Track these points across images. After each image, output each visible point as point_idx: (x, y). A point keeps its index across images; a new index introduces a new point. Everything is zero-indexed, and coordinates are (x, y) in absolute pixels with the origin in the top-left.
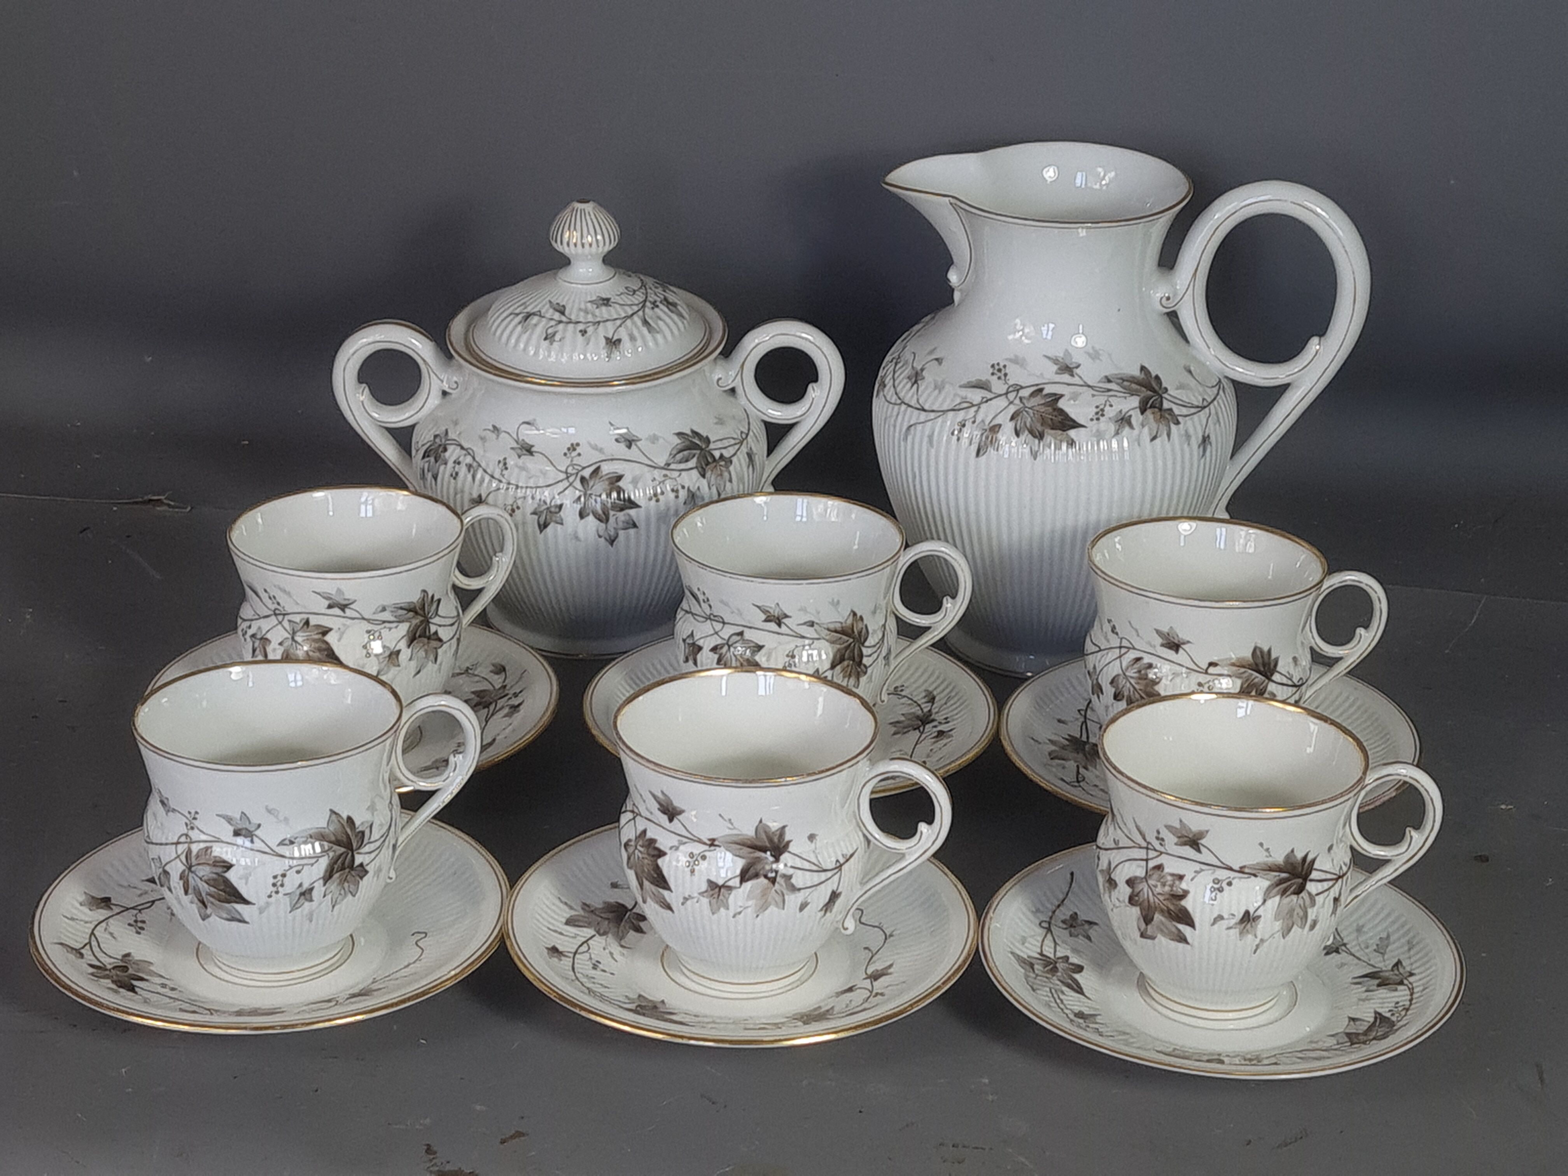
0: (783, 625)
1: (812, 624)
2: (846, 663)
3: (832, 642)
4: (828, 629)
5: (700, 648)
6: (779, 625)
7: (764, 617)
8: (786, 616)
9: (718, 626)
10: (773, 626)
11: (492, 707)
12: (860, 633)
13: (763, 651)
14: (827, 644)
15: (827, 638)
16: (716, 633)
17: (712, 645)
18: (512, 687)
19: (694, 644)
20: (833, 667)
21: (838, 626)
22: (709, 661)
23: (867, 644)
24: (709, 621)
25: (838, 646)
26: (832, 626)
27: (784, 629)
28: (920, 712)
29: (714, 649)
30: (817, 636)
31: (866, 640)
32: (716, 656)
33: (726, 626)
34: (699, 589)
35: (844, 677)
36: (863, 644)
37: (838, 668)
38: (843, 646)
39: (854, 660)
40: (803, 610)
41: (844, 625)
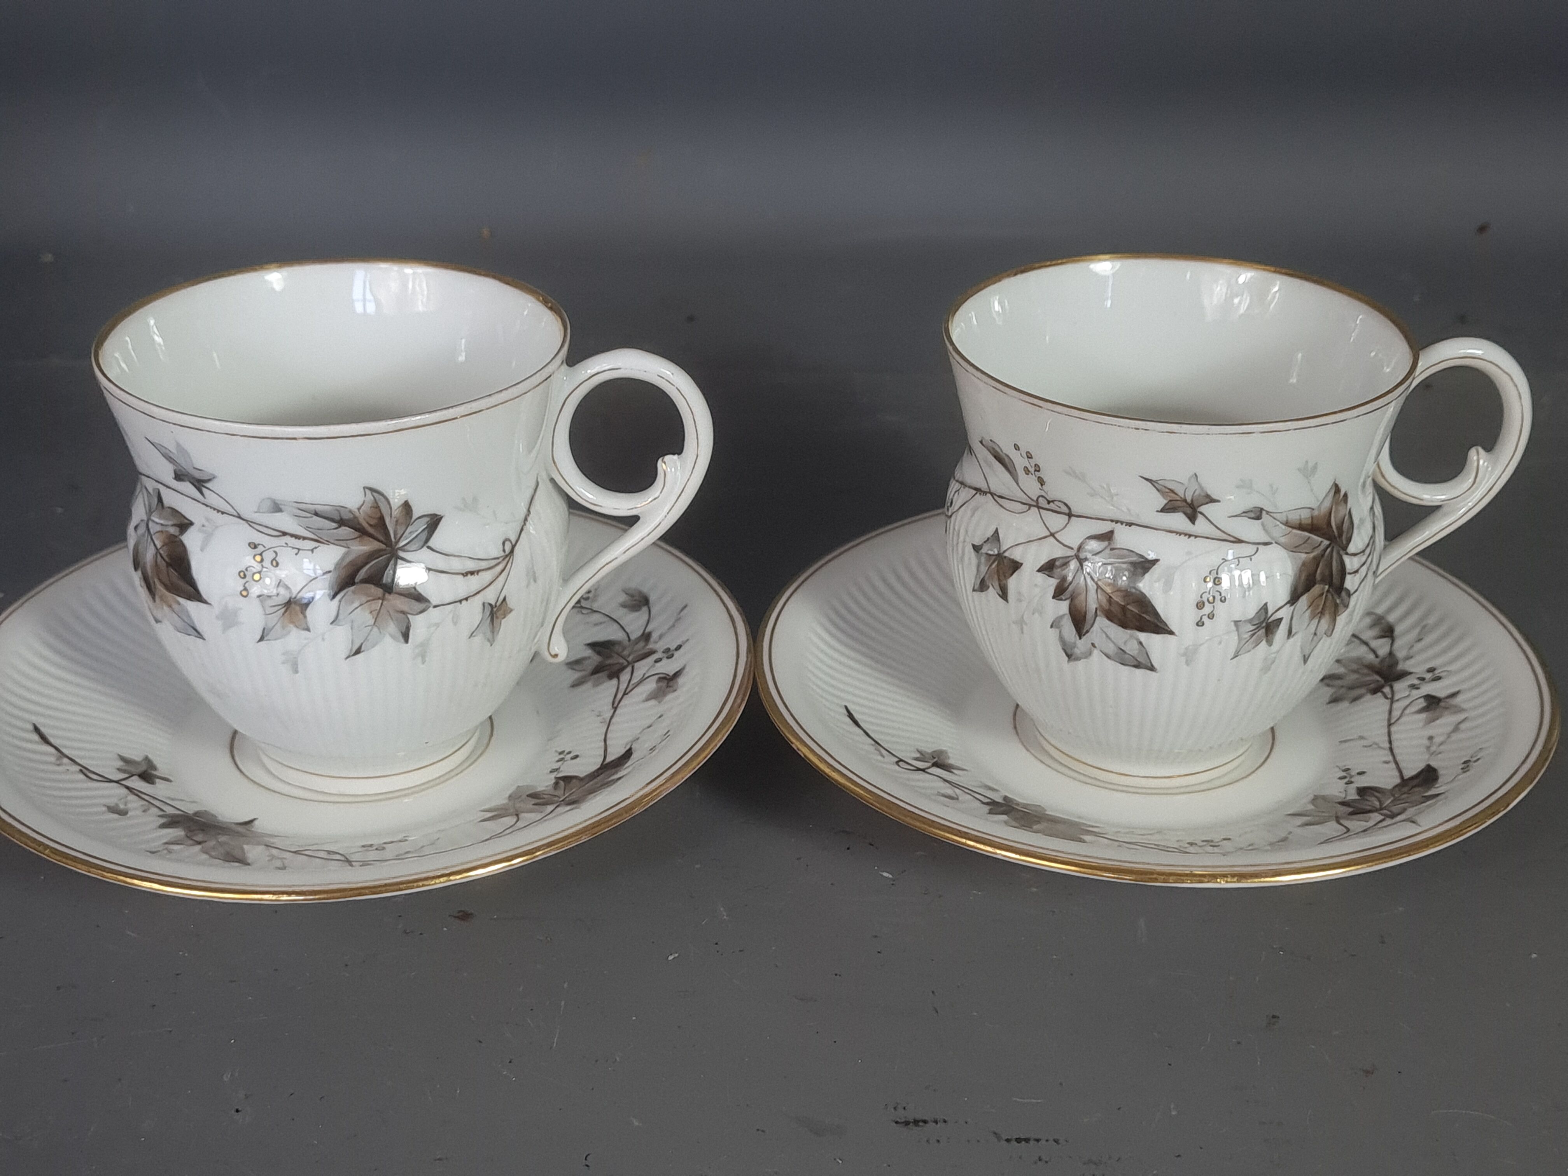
0: (1200, 519)
1: (1257, 514)
2: (1316, 589)
3: (1293, 549)
4: (1287, 524)
5: (1016, 566)
6: (1192, 519)
7: (1162, 502)
8: (1211, 500)
9: (1056, 521)
10: (1178, 520)
11: (625, 676)
12: (1340, 527)
13: (1156, 570)
14: (1284, 553)
15: (1283, 540)
16: (1052, 535)
17: (1043, 560)
18: (661, 637)
19: (1000, 557)
20: (1294, 599)
21: (1305, 515)
22: (1037, 590)
23: (1352, 548)
24: (1034, 510)
25: (1304, 556)
26: (1294, 517)
27: (1201, 524)
28: (1371, 656)
29: (1048, 568)
30: (1266, 539)
31: (1349, 540)
32: (1053, 583)
33: (1073, 518)
34: (1017, 447)
35: (1312, 617)
36: (1345, 548)
37: (1304, 600)
38: (1312, 555)
39: (1331, 585)
40: (1245, 485)
41: (1316, 513)
